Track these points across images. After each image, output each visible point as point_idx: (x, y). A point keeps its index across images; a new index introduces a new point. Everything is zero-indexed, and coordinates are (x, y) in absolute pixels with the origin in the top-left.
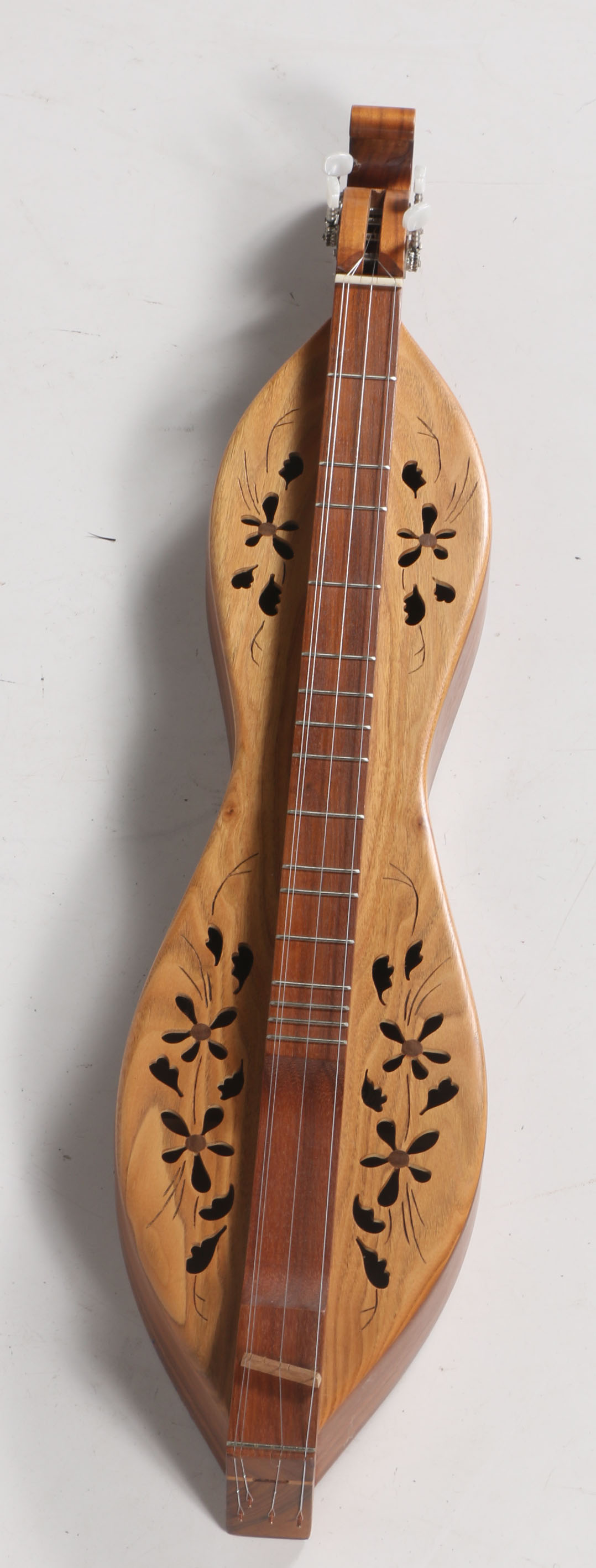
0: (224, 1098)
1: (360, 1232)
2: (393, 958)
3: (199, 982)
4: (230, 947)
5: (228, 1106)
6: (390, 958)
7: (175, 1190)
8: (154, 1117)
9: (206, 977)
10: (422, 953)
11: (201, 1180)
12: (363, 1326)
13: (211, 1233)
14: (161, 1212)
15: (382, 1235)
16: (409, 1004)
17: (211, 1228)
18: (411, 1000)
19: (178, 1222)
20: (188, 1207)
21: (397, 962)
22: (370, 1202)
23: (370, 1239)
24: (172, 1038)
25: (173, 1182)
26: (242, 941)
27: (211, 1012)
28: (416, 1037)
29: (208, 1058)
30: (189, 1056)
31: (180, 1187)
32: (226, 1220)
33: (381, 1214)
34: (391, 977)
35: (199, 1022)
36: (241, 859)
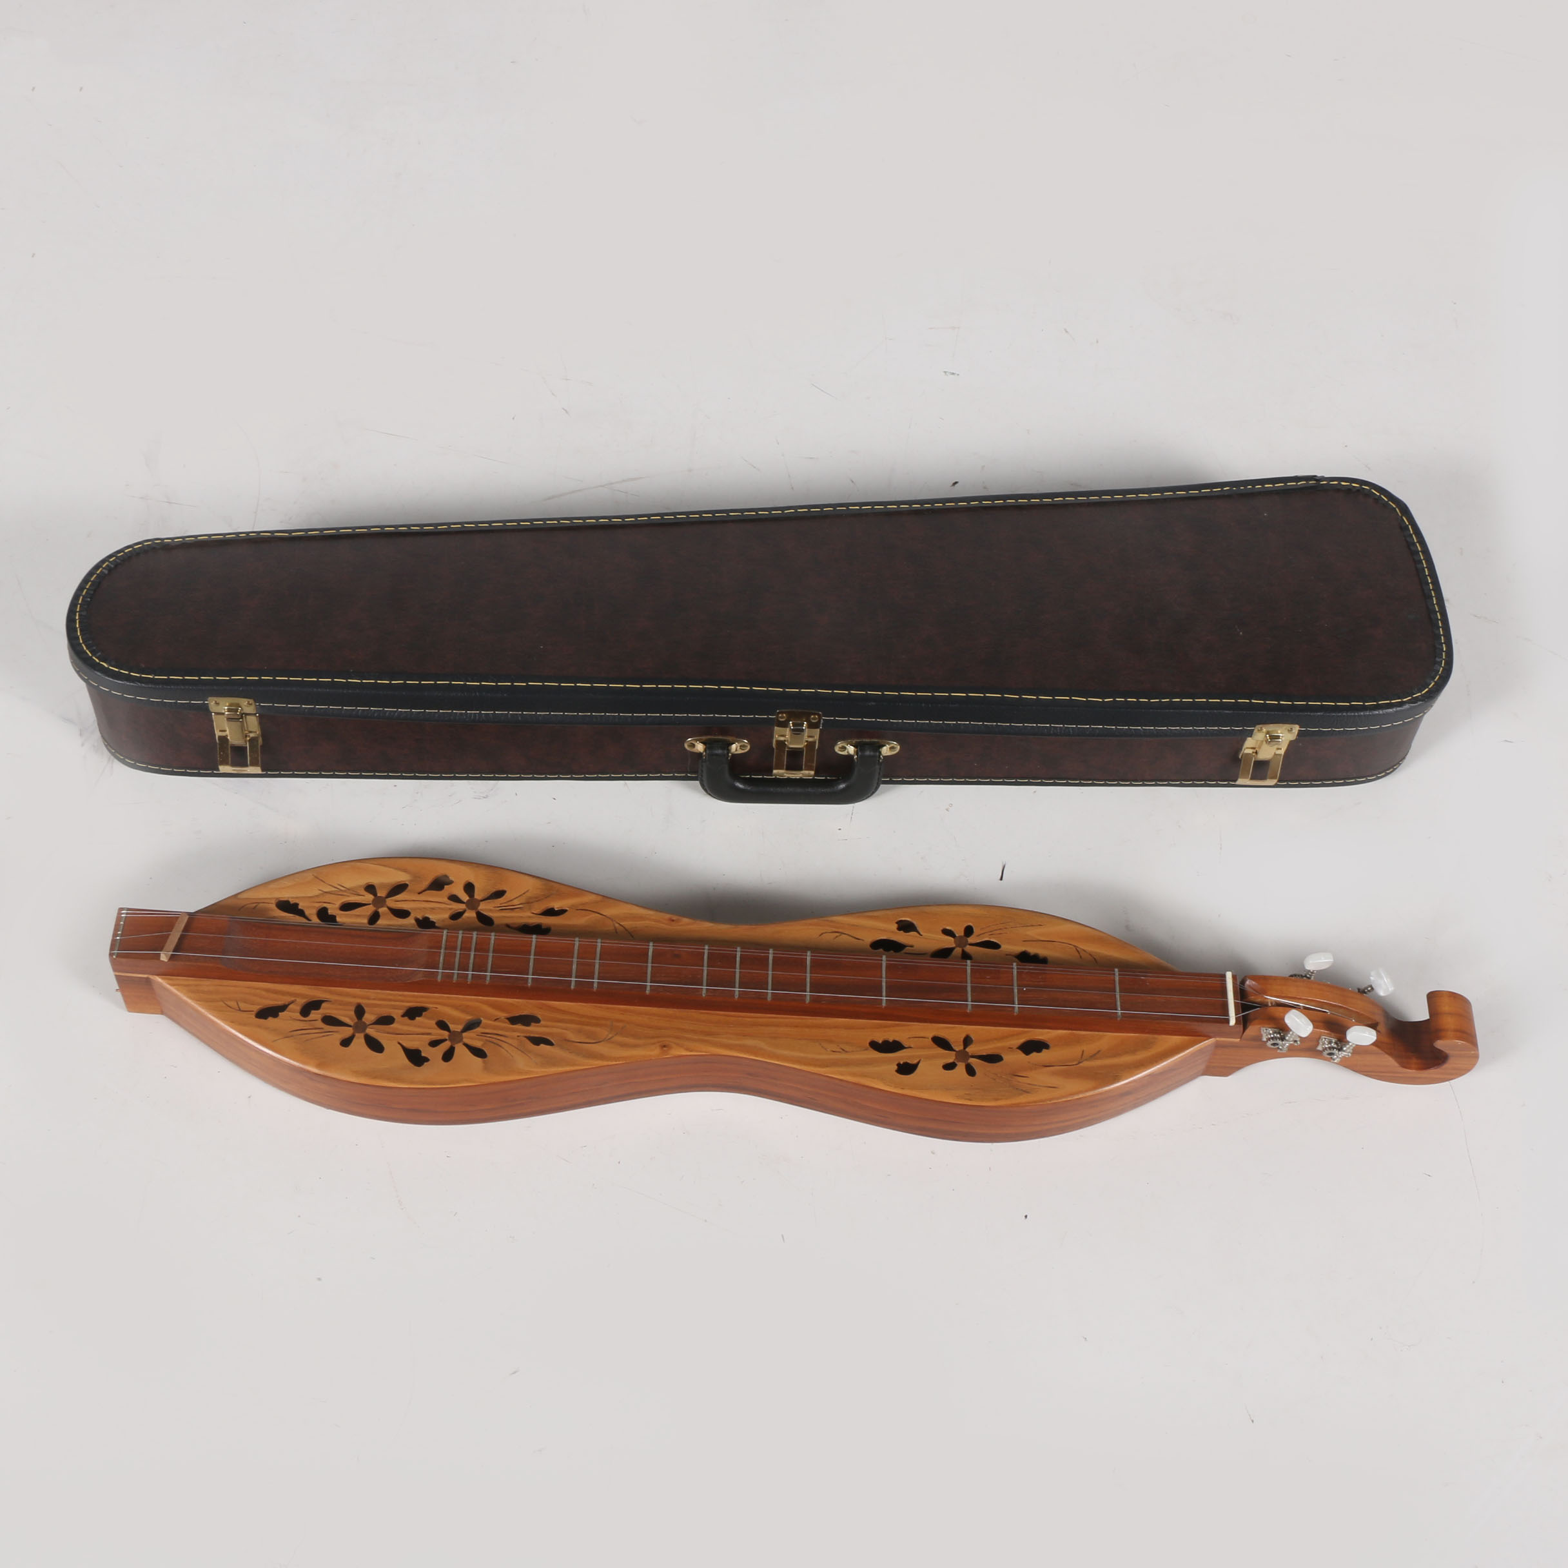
0: (417, 920)
1: (302, 1001)
2: (538, 1027)
3: (516, 902)
4: (548, 921)
5: (410, 921)
6: (538, 1025)
7: (341, 890)
8: (401, 877)
9: (520, 906)
10: (544, 1046)
11: (347, 907)
12: (226, 1003)
13: (307, 913)
14: (324, 882)
15: (298, 1015)
16: (495, 1036)
17: (311, 912)
18: (499, 1038)
19: (317, 892)
20: (327, 898)
21: (535, 1030)
22: (325, 1010)
23: (296, 1007)
24: (469, 888)
25: (349, 889)
26: (553, 928)
27: (490, 910)
28: (466, 1041)
29: (450, 909)
30: (454, 898)
31: (345, 894)
32: (315, 920)
33: (315, 1015)
34: (520, 1024)
35: (482, 903)
36: (626, 925)
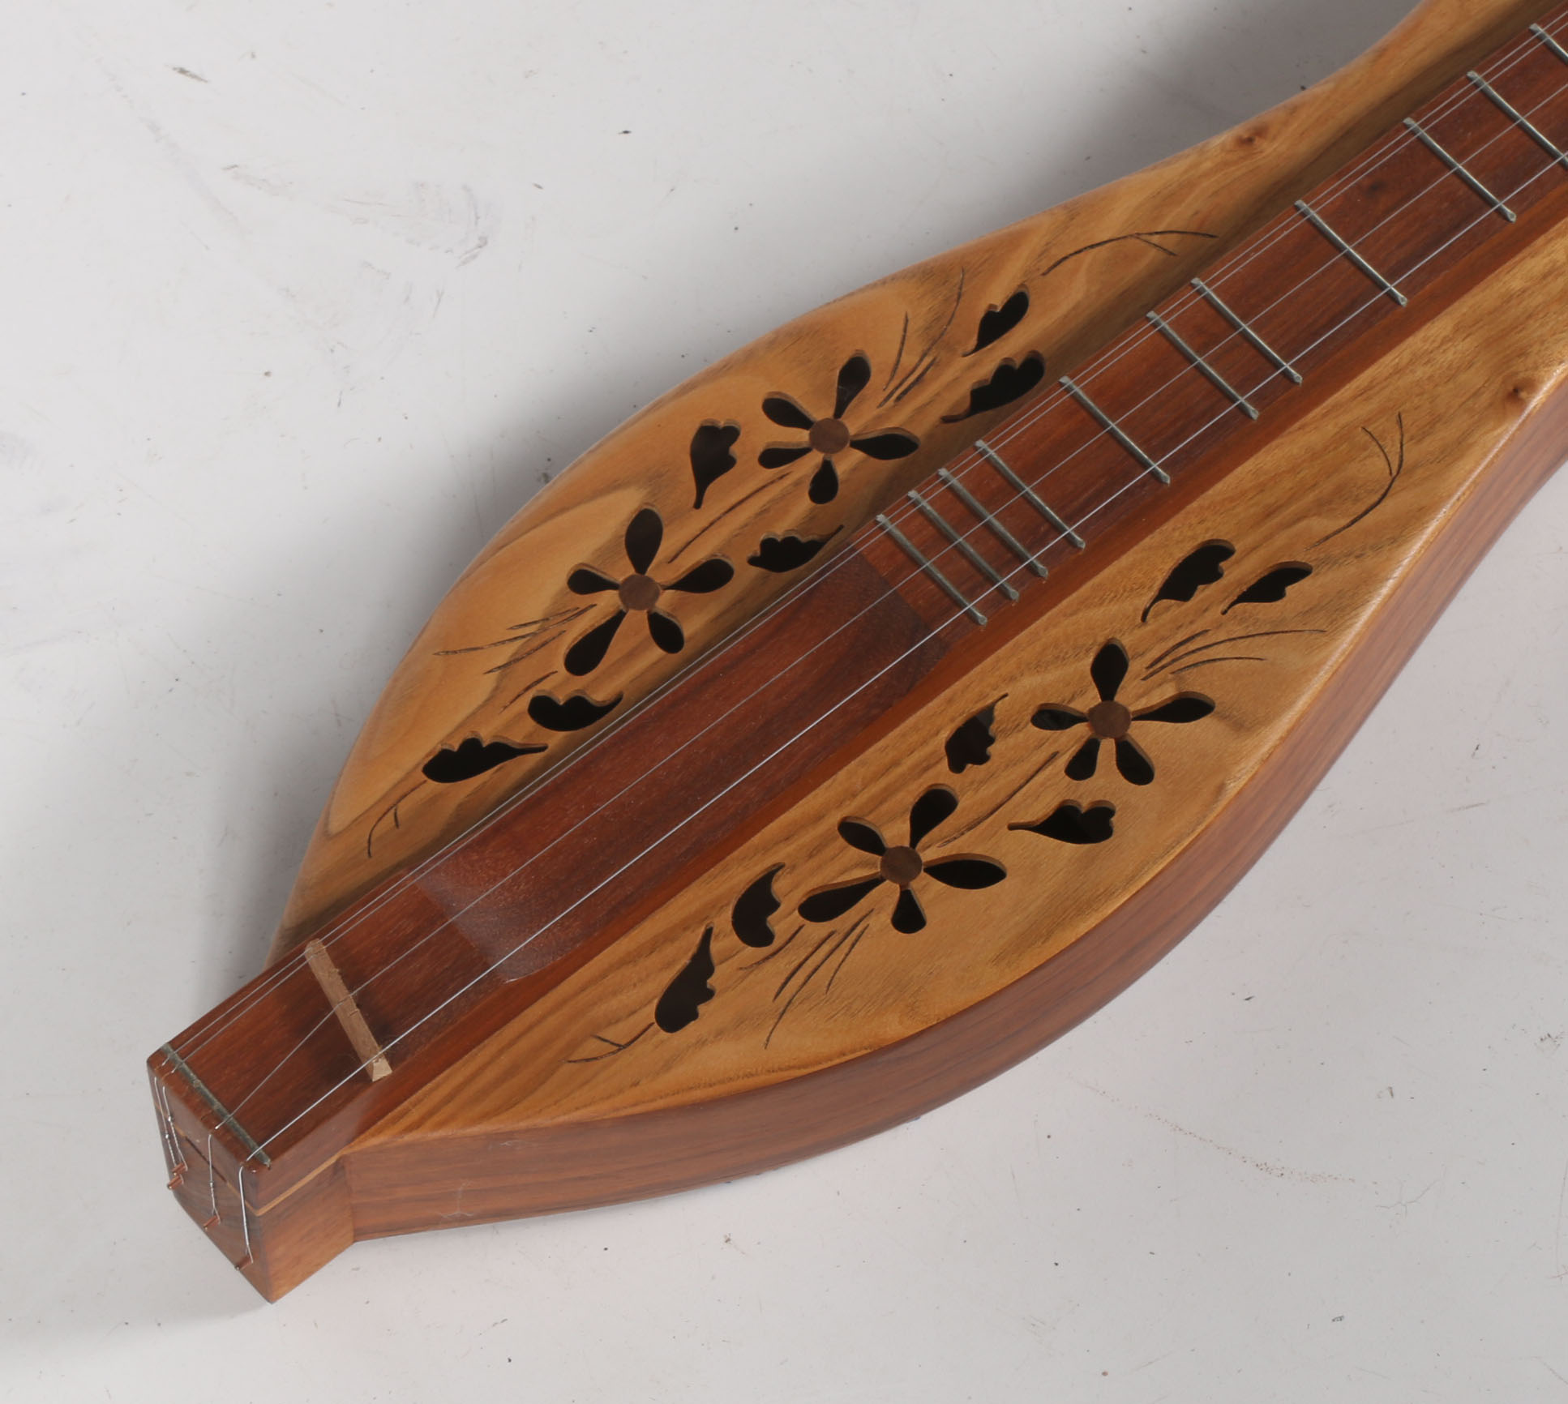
0: (753, 561)
1: (723, 921)
2: (1237, 562)
3: (909, 360)
4: (1013, 345)
5: (745, 575)
6: (1233, 558)
7: (534, 634)
8: (624, 505)
9: (927, 360)
10: (1290, 590)
11: (584, 657)
12: (571, 1059)
13: (516, 738)
14: (482, 648)
15: (750, 952)
16: (1182, 650)
17: (524, 730)
18: (1191, 646)
19: (490, 681)
20: (525, 673)
21: (1239, 572)
22: (790, 892)
23: (726, 941)
24: (781, 410)
25: (546, 619)
26: (1041, 350)
27: (879, 418)
28: (1135, 707)
29: (797, 484)
30: (774, 457)
31: (545, 636)
32: (555, 739)
33: (783, 921)
34: (1200, 587)
35: (844, 420)
36: (1179, 225)
